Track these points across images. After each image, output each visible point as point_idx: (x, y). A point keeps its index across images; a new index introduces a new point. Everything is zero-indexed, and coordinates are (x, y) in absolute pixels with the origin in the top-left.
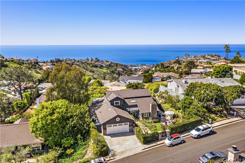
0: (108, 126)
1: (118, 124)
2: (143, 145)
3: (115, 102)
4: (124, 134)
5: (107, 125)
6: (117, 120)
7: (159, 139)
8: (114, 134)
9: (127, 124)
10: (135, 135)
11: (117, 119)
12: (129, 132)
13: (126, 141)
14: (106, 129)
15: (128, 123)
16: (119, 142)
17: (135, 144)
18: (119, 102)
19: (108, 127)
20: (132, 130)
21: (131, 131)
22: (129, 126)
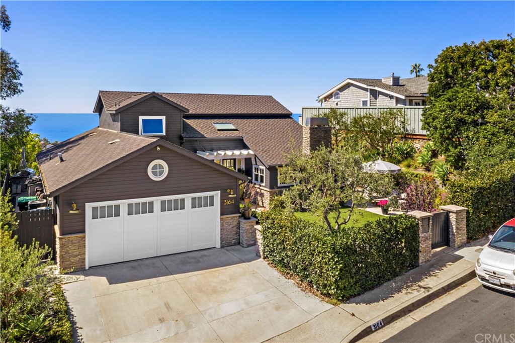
0: (95, 209)
1: (157, 201)
2: (335, 304)
3: (141, 118)
4: (194, 258)
5: (89, 207)
6: (155, 174)
7: (422, 258)
8: (135, 264)
9: (212, 204)
10: (261, 259)
11: (155, 167)
12: (222, 247)
13: (215, 291)
14: (83, 231)
15: (217, 195)
16: (168, 307)
17: (278, 308)
18: (161, 120)
19: (95, 217)
20: (238, 233)
21: (230, 245)
22: (222, 215)
